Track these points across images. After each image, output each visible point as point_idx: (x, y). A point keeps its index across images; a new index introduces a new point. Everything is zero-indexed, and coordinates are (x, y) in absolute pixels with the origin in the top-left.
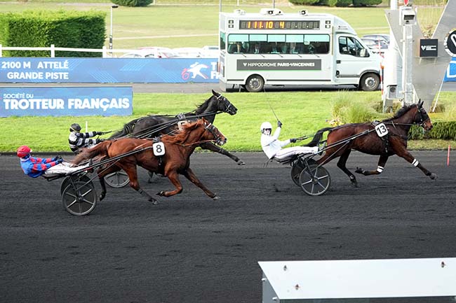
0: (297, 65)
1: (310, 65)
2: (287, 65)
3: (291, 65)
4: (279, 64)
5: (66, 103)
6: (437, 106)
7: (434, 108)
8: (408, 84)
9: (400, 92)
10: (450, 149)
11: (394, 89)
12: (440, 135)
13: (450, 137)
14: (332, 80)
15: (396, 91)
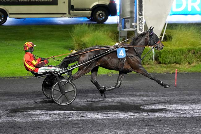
6: (165, 36)
7: (163, 37)
8: (140, 17)
9: (133, 24)
10: (178, 73)
11: (128, 21)
12: (168, 60)
13: (176, 63)
14: (67, 13)
15: (130, 23)
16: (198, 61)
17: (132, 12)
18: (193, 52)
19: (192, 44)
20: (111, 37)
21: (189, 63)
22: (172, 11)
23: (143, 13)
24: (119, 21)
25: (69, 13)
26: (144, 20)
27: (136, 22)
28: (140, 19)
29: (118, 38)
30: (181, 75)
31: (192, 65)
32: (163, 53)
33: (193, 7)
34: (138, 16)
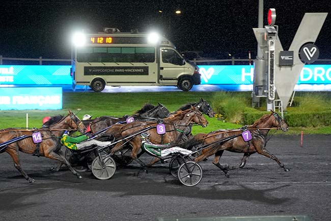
0: (130, 70)
1: (140, 70)
2: (123, 70)
3: (126, 71)
4: (116, 70)
5: (11, 100)
6: (293, 101)
7: (291, 103)
8: (271, 85)
9: (265, 91)
10: (303, 135)
11: (261, 89)
12: (296, 124)
13: (303, 126)
14: (157, 82)
15: (262, 90)
16: (321, 124)
17: (264, 81)
18: (317, 116)
19: (317, 109)
20: (245, 102)
21: (314, 126)
22: (300, 81)
23: (274, 82)
24: (253, 89)
25: (159, 82)
26: (275, 88)
27: (268, 90)
28: (271, 87)
29: (251, 104)
30: (307, 136)
31: (316, 128)
32: (291, 117)
33: (318, 78)
34: (269, 85)
